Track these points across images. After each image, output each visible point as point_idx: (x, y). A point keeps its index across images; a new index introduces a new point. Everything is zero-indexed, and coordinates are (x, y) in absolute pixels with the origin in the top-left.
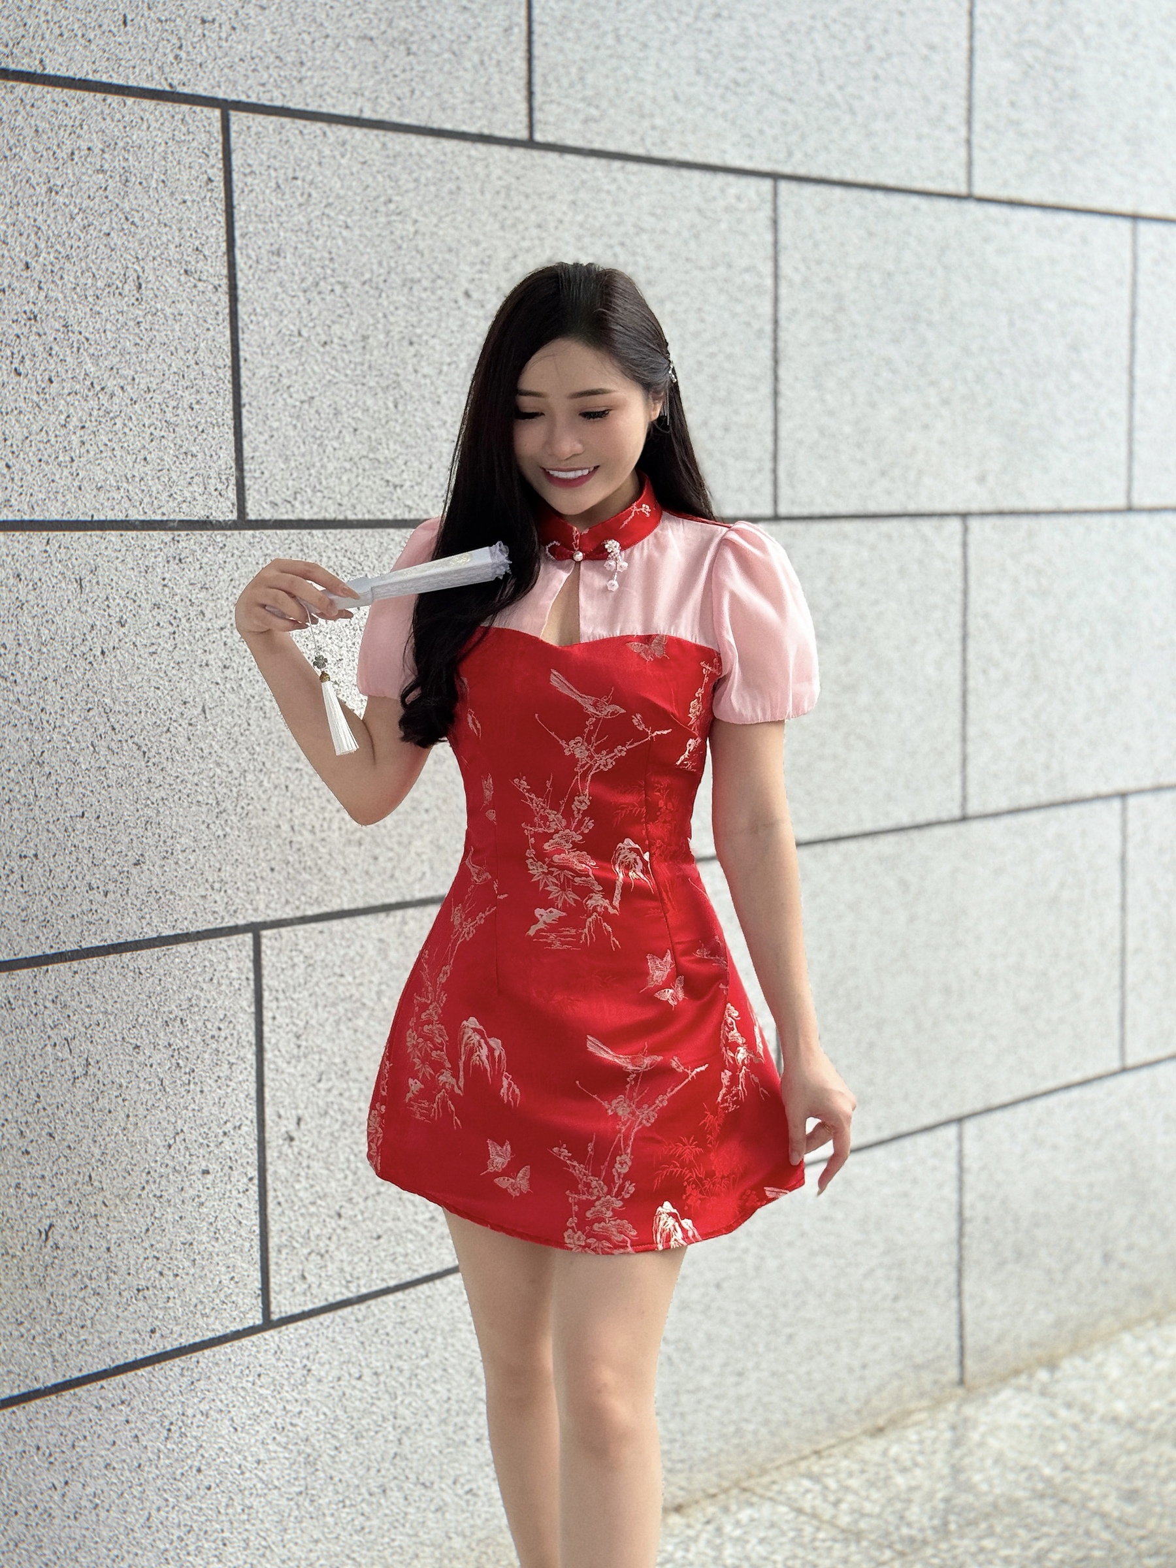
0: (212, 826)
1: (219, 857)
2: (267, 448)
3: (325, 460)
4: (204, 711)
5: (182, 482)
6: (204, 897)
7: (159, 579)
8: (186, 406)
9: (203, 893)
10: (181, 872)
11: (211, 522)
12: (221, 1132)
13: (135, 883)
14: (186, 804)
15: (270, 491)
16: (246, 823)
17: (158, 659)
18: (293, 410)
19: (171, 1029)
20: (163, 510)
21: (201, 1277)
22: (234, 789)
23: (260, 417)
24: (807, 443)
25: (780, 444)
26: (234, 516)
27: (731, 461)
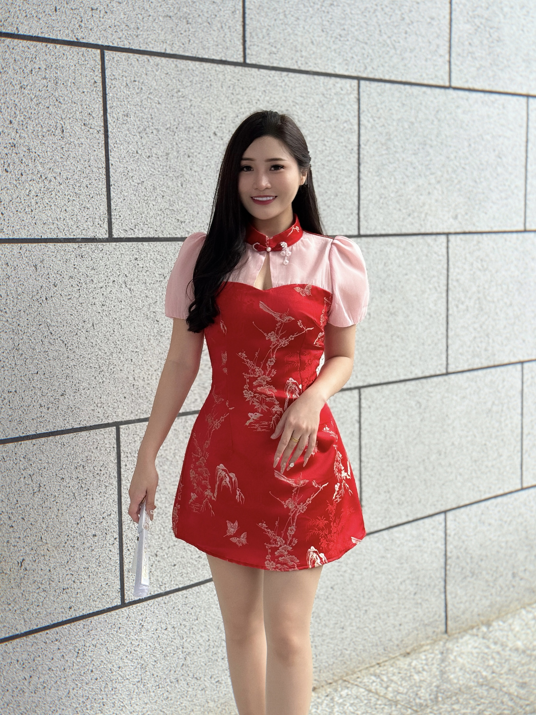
0: (97, 378)
1: (100, 392)
2: (122, 205)
3: (149, 210)
4: (93, 325)
5: (83, 221)
6: (94, 410)
7: (72, 265)
8: (84, 186)
9: (93, 408)
10: (83, 399)
11: (96, 239)
12: (101, 517)
13: (61, 404)
14: (85, 367)
15: (123, 224)
16: (113, 376)
17: (72, 302)
18: (134, 188)
19: (78, 470)
20: (74, 233)
21: (92, 583)
22: (107, 361)
23: (119, 190)
24: (374, 201)
25: (361, 202)
26: (107, 236)
27: (338, 210)
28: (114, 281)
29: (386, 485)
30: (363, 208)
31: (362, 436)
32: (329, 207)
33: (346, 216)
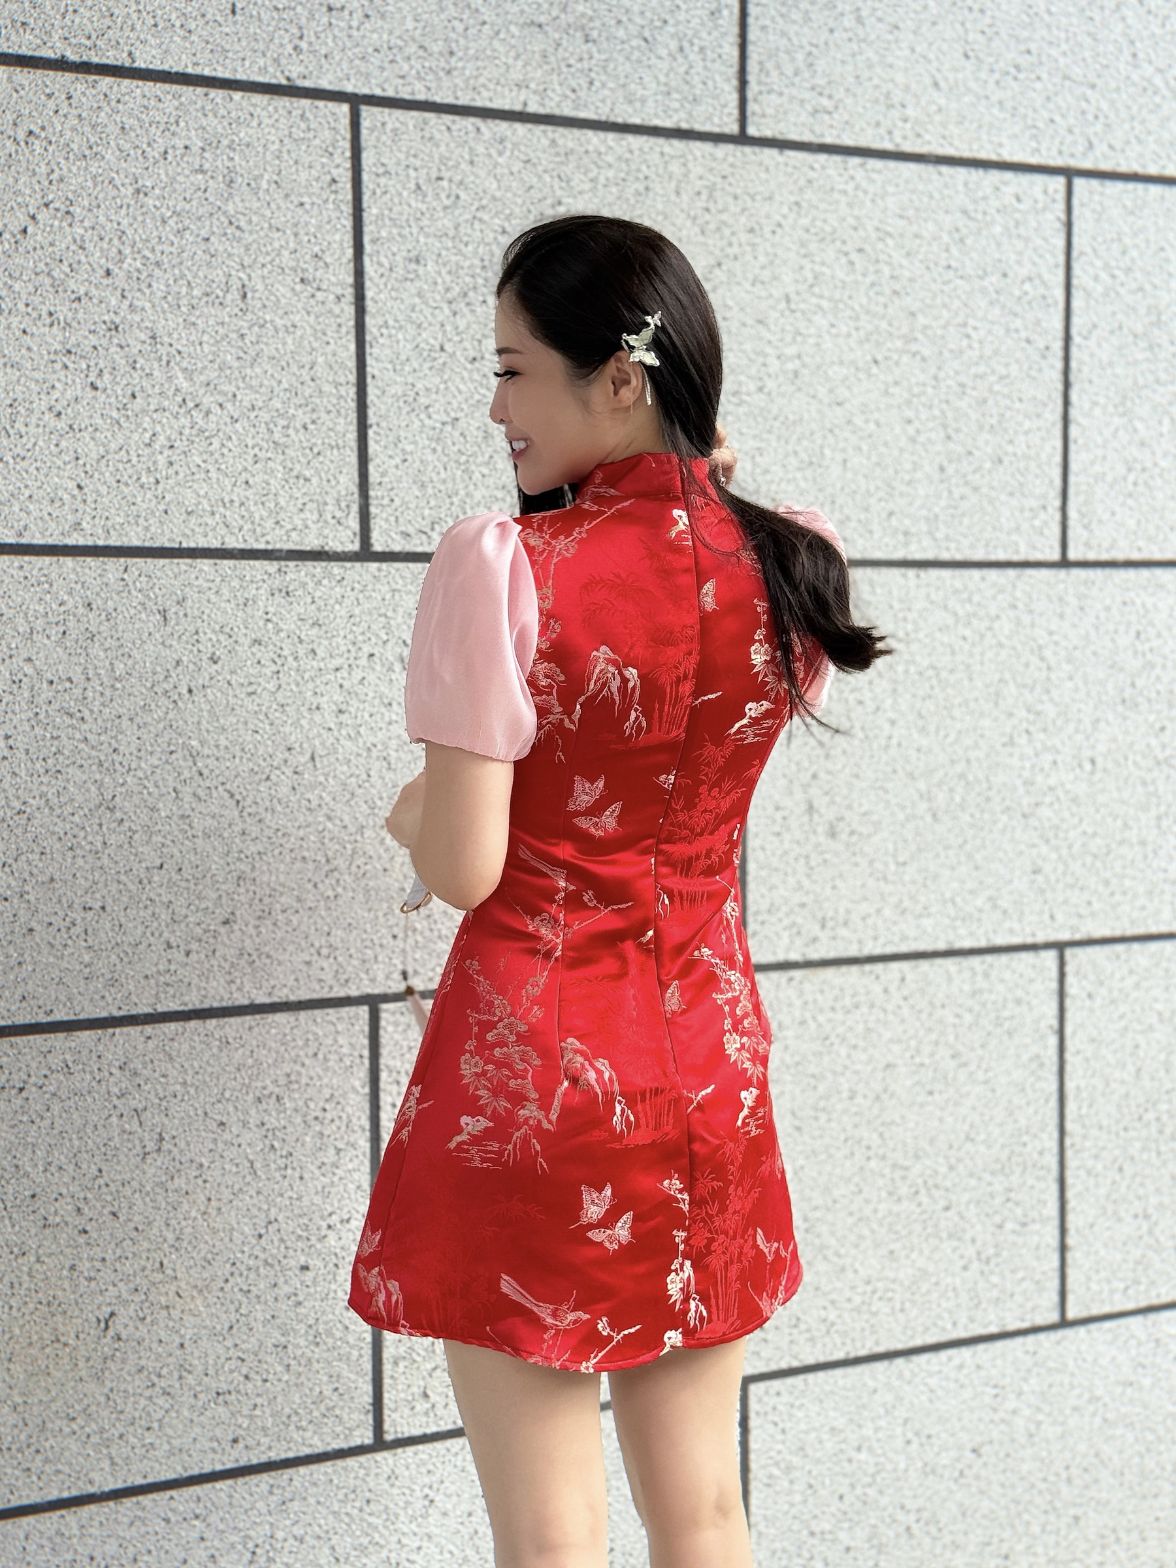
0: (320, 886)
1: (328, 920)
2: (399, 473)
3: (472, 487)
4: (313, 759)
5: (291, 508)
6: (308, 963)
7: (260, 613)
8: (298, 426)
9: (308, 959)
10: (279, 934)
11: (326, 553)
12: (324, 1225)
13: (223, 943)
14: (288, 859)
15: (401, 520)
16: (363, 883)
17: (257, 701)
18: (431, 433)
19: (264, 1106)
20: (268, 538)
21: (296, 1385)
22: (349, 846)
23: (391, 439)
24: (1109, 478)
25: (1072, 479)
26: (356, 546)
27: (1003, 497)
28: (372, 655)
29: (1139, 1198)
30: (1077, 494)
31: (1068, 1069)
32: (976, 489)
33: (1027, 514)
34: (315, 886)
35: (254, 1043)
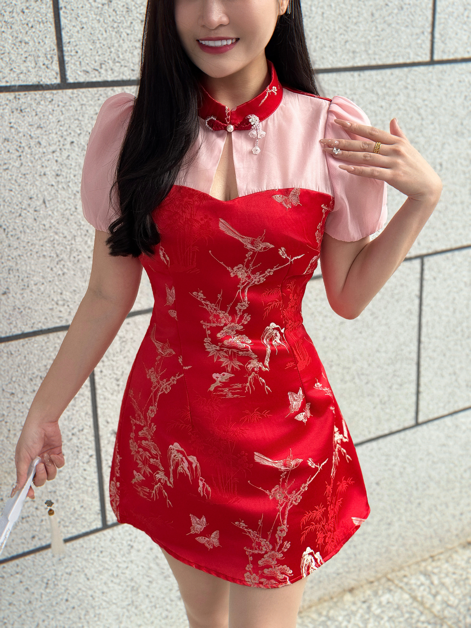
0: (54, 269)
1: (60, 286)
2: (80, 35)
3: (121, 42)
4: (44, 202)
5: (19, 60)
6: (51, 309)
7: (7, 123)
8: (19, 11)
9: (51, 307)
10: (34, 297)
11: (42, 85)
12: (70, 434)
13: (4, 304)
14: (35, 257)
15: (83, 63)
17: (10, 173)
18: (96, 10)
19: (34, 382)
20: (7, 79)
22: (68, 247)
23: (73, 15)
24: (455, 15)
25: (437, 16)
26: (58, 81)
27: (403, 28)
28: (72, 142)
29: (452, 366)
30: (440, 24)
31: (424, 313)
32: (389, 25)
33: (414, 37)
34: (52, 269)
35: (26, 352)
